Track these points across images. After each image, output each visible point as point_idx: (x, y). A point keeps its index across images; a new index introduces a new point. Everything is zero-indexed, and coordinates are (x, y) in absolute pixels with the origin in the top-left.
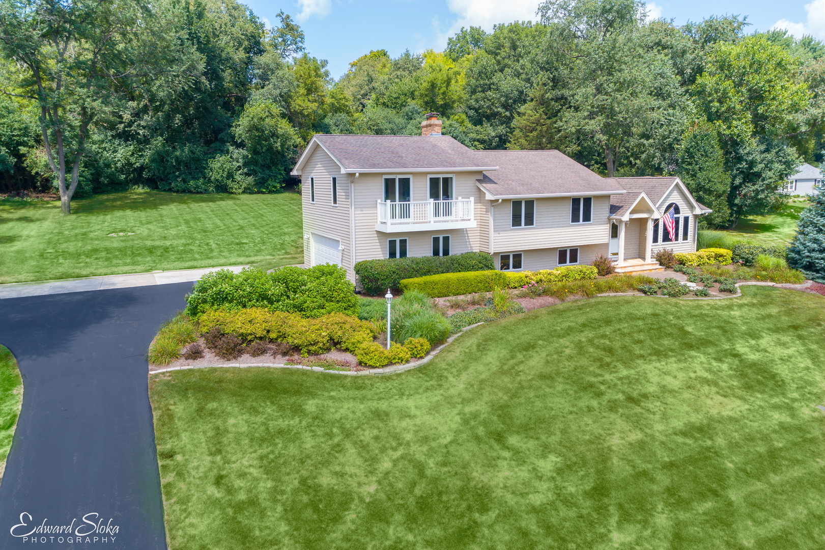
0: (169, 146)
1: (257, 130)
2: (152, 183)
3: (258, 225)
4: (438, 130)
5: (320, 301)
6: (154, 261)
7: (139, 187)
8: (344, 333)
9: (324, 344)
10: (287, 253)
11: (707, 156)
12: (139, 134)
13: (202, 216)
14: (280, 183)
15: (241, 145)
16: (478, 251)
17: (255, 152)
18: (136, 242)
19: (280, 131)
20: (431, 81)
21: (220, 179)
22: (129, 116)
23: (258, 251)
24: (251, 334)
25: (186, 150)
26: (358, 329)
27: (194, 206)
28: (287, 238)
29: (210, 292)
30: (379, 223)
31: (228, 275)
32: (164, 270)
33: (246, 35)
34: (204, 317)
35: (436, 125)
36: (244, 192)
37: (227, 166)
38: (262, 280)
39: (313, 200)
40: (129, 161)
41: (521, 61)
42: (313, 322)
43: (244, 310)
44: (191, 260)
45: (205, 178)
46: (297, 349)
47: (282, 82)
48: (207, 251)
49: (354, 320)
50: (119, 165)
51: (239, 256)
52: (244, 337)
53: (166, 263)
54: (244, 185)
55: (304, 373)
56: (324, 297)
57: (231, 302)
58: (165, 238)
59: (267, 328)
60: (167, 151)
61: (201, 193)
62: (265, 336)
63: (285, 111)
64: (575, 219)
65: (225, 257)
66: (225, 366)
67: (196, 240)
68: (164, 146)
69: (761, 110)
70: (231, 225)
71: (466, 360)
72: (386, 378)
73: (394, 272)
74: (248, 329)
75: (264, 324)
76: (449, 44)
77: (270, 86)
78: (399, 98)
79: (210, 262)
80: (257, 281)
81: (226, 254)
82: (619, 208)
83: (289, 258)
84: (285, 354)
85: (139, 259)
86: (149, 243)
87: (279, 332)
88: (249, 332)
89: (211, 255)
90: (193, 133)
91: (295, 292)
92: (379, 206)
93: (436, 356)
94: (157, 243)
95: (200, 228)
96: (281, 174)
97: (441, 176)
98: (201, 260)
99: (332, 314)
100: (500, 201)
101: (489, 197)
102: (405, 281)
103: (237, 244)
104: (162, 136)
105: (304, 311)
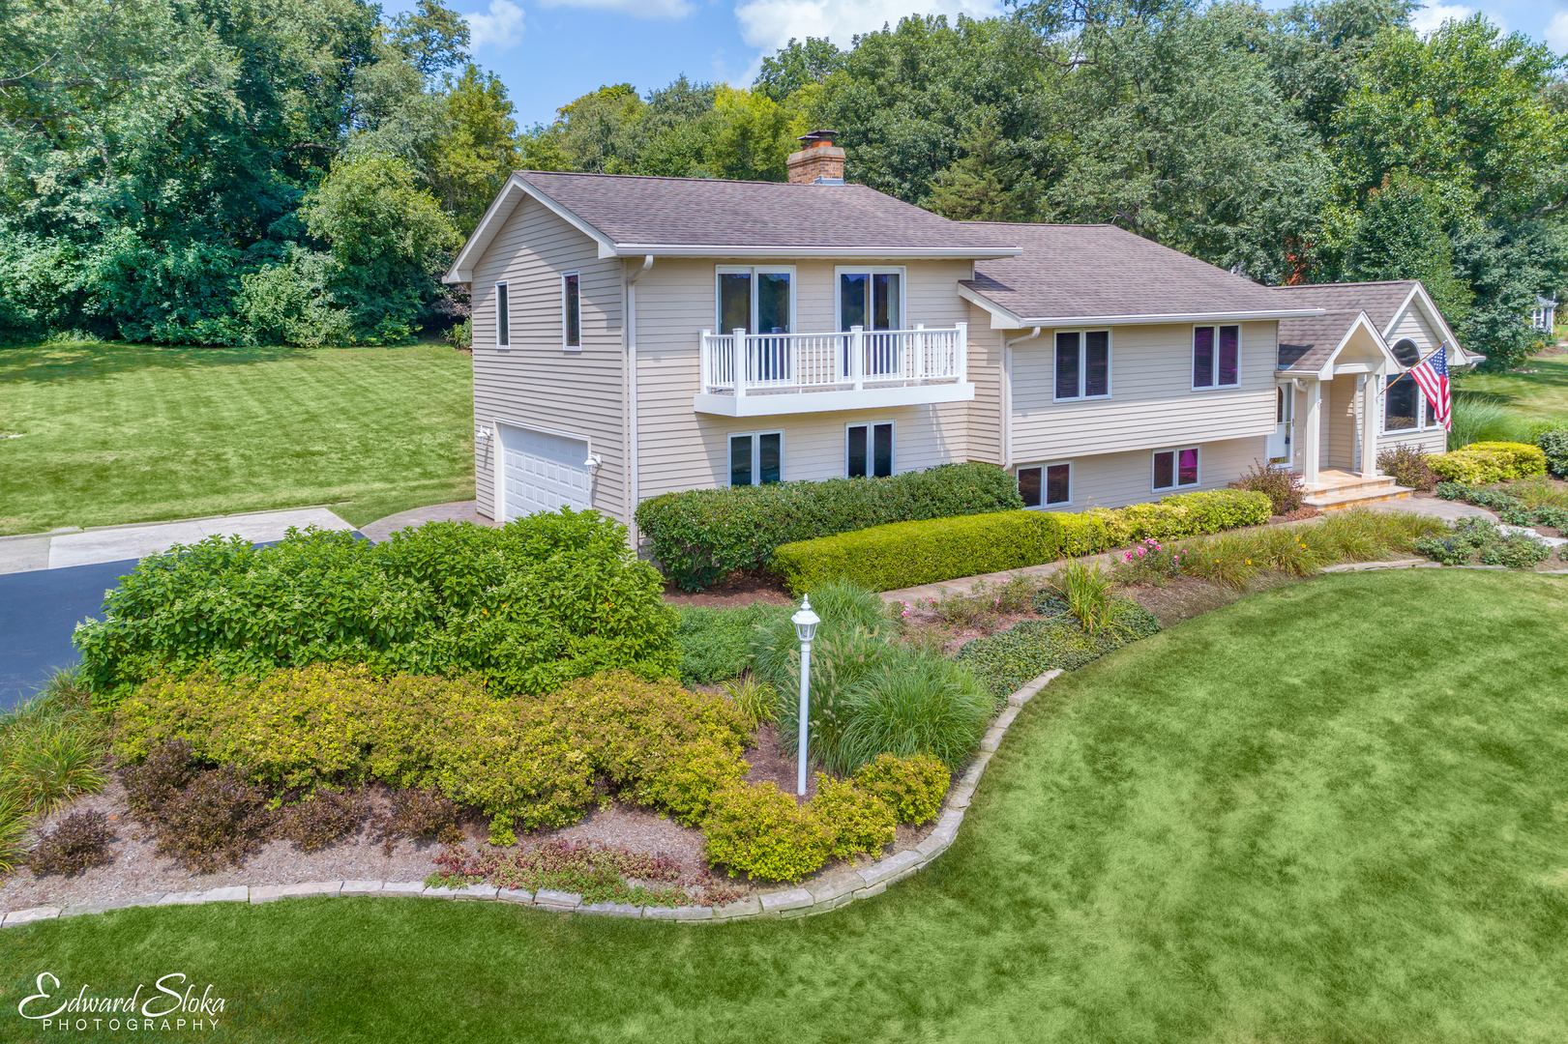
0: (150, 247)
1: (359, 212)
2: (105, 326)
3: (355, 412)
4: (836, 169)
5: (551, 633)
6: (62, 504)
7: (72, 335)
8: (645, 752)
9: (575, 794)
10: (426, 475)
11: (1417, 245)
12: (74, 220)
13: (215, 394)
14: (410, 323)
15: (322, 245)
16: (964, 460)
17: (354, 259)
18: (20, 456)
19: (413, 215)
20: (741, 126)
21: (270, 316)
22: (52, 182)
23: (350, 471)
24: (300, 766)
25: (191, 256)
26: (693, 728)
27: (200, 372)
28: (427, 439)
29: (162, 613)
30: (705, 391)
31: (234, 556)
32: (85, 525)
33: (340, 21)
34: (135, 701)
35: (831, 159)
36: (325, 344)
37: (288, 289)
38: (351, 573)
39: (504, 341)
40: (48, 280)
41: (931, 88)
42: (532, 708)
43: (283, 675)
44: (166, 499)
45: (233, 314)
46: (476, 814)
47: (420, 117)
48: (216, 476)
49: (670, 696)
50: (23, 287)
51: (300, 483)
52: (273, 780)
53: (94, 507)
54: (326, 328)
55: (505, 920)
56: (564, 618)
57: (238, 643)
58: (105, 445)
59: (364, 739)
60: (144, 259)
61: (222, 345)
62: (354, 767)
63: (424, 176)
64: (1202, 378)
65: (262, 488)
66: (189, 898)
67: (188, 447)
68: (137, 246)
69: (1493, 158)
70: (285, 413)
71: (1078, 820)
72: (827, 927)
73: (757, 526)
74: (294, 746)
75: (355, 724)
76: (764, 69)
77: (392, 126)
78: (669, 161)
79: (221, 500)
80: (332, 573)
81: (266, 480)
82: (1302, 350)
83: (434, 487)
84: (425, 836)
85: (21, 498)
86: (55, 458)
87: (408, 750)
88: (293, 757)
89: (223, 484)
90: (209, 221)
91: (463, 605)
92: (705, 347)
93: (972, 812)
94: (80, 458)
95: (204, 419)
96: (414, 306)
97: (870, 271)
98: (196, 496)
99: (597, 679)
100: (1037, 330)
101: (1001, 321)
102: (792, 549)
103: (298, 455)
104: (133, 226)
105: (497, 665)
